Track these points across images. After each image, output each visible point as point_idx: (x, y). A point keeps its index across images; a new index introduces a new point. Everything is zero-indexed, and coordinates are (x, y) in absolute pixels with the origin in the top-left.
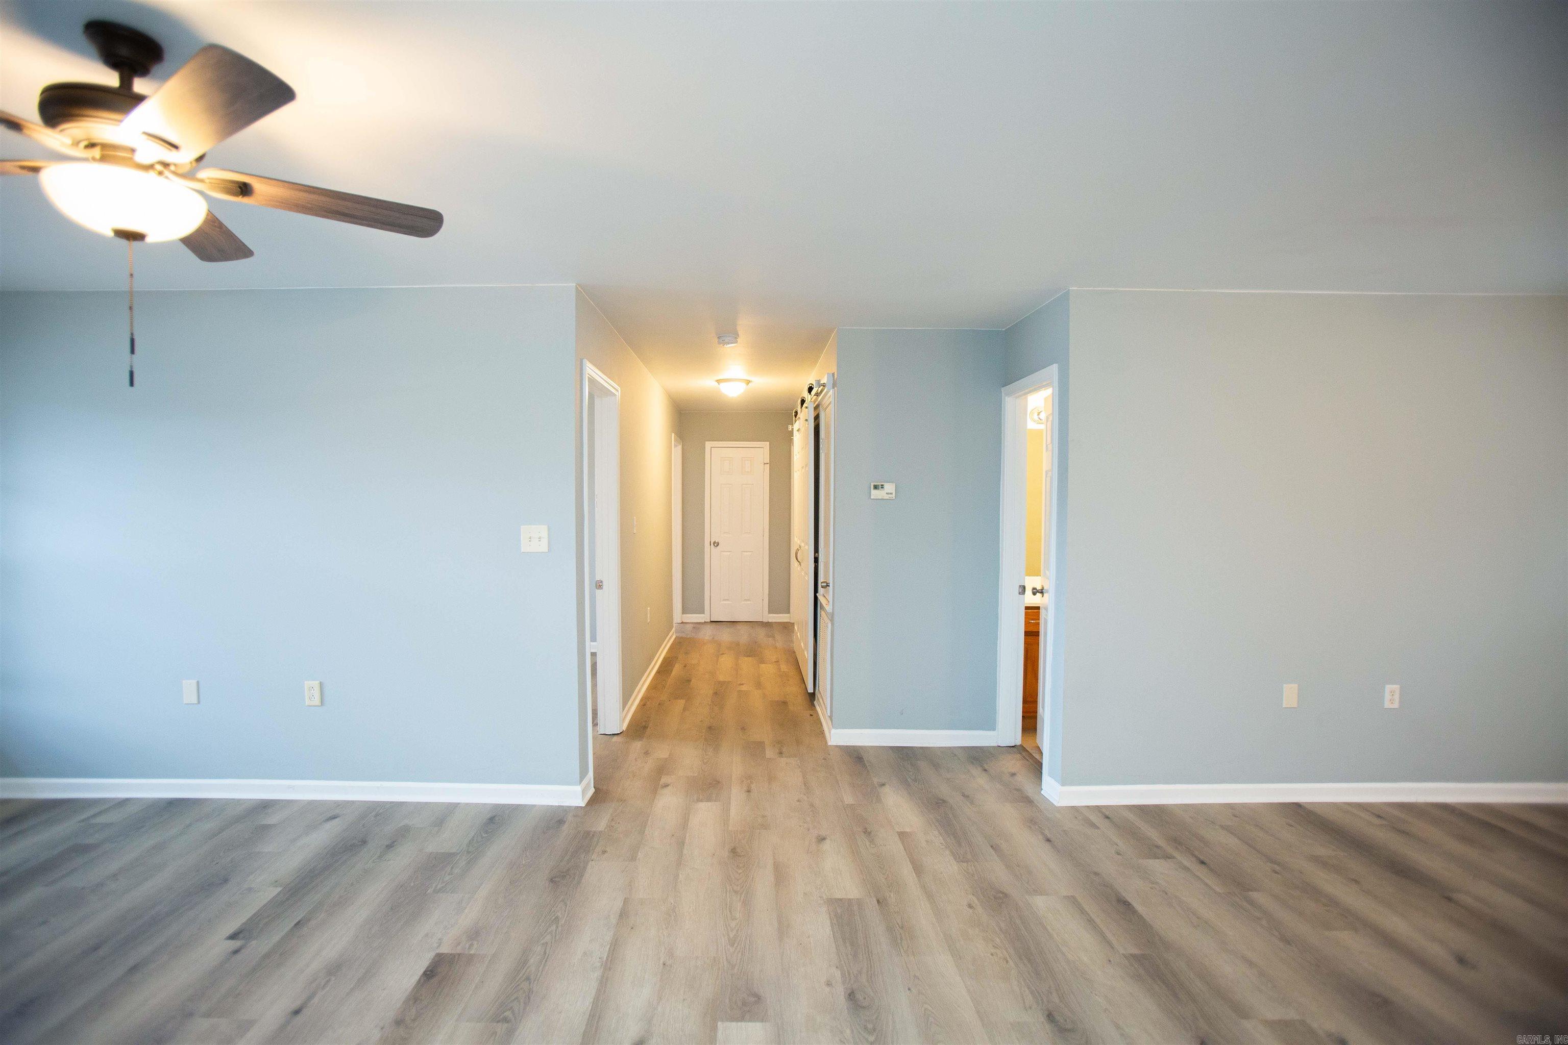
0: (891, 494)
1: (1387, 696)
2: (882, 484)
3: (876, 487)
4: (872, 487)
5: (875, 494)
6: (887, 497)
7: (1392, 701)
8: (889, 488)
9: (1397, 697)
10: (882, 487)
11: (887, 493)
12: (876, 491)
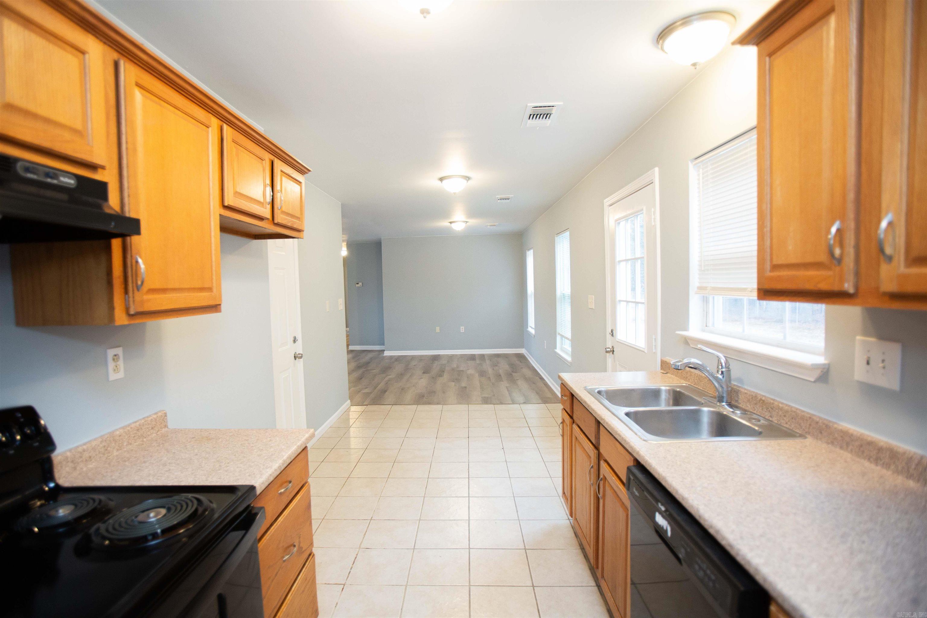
1: (461, 329)
3: (357, 284)
6: (360, 286)
8: (360, 284)
9: (463, 329)
12: (357, 285)
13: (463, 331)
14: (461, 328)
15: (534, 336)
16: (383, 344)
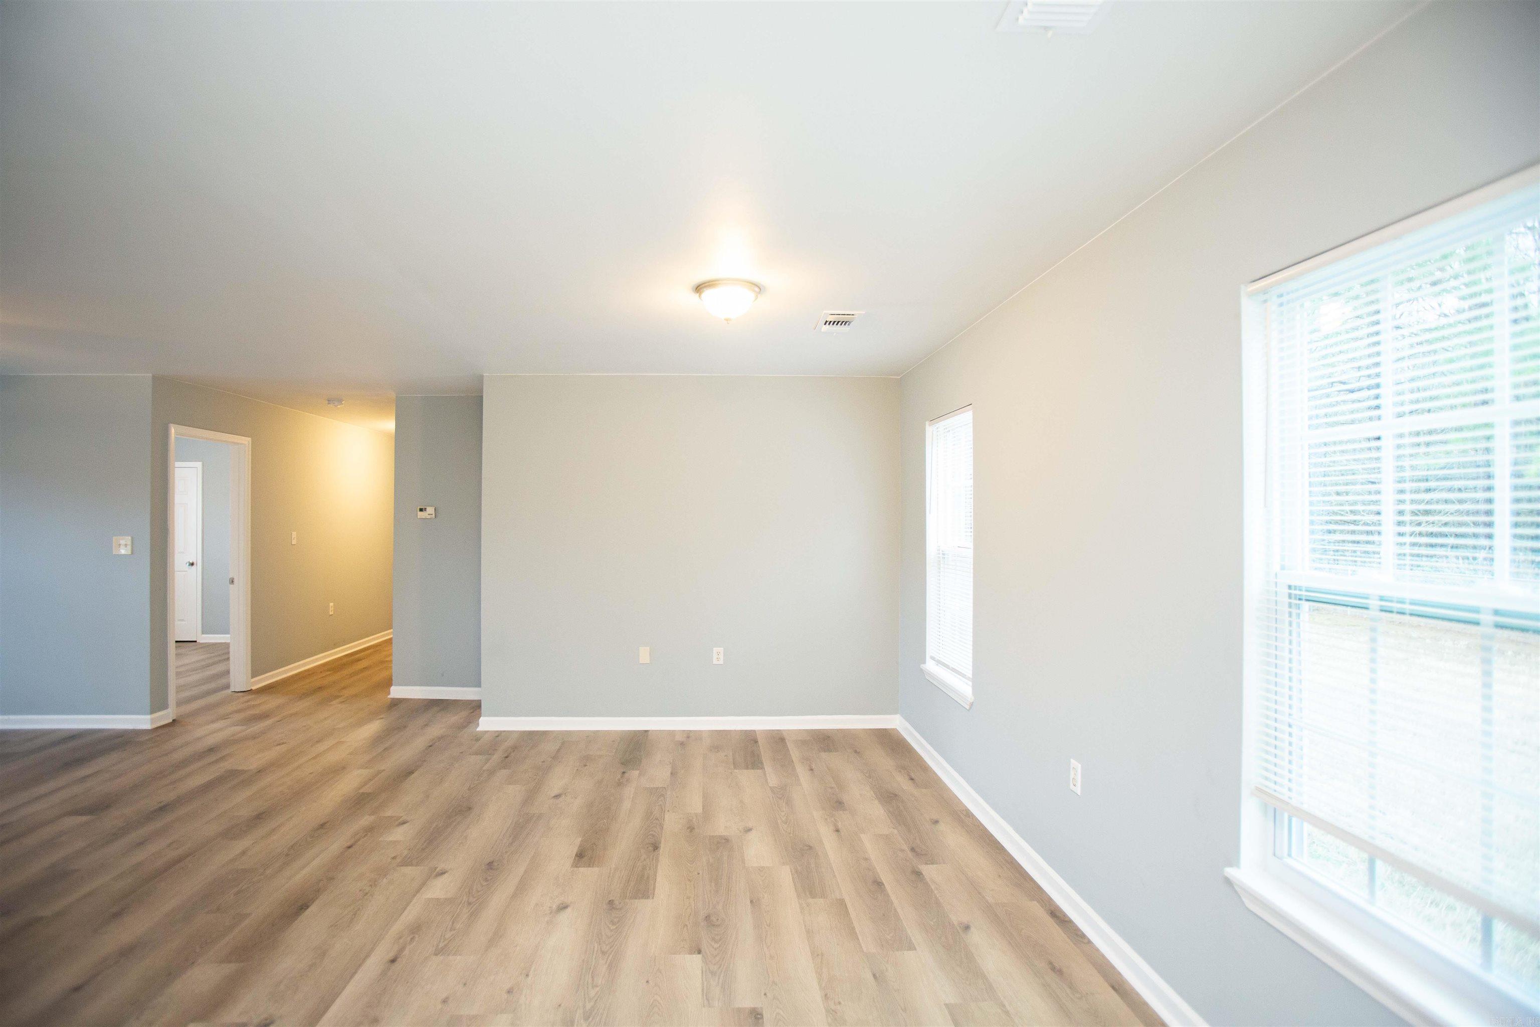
0: (432, 514)
1: (715, 656)
2: (425, 507)
3: (421, 510)
4: (418, 510)
5: (421, 515)
6: (429, 517)
7: (718, 659)
8: (430, 510)
9: (721, 656)
10: (425, 509)
11: (429, 514)
12: (422, 513)
13: (721, 662)
14: (715, 652)
15: (972, 704)
16: (478, 684)
